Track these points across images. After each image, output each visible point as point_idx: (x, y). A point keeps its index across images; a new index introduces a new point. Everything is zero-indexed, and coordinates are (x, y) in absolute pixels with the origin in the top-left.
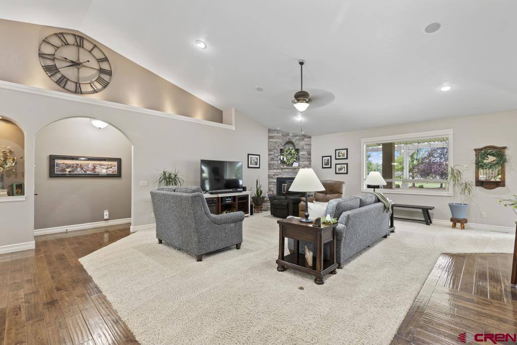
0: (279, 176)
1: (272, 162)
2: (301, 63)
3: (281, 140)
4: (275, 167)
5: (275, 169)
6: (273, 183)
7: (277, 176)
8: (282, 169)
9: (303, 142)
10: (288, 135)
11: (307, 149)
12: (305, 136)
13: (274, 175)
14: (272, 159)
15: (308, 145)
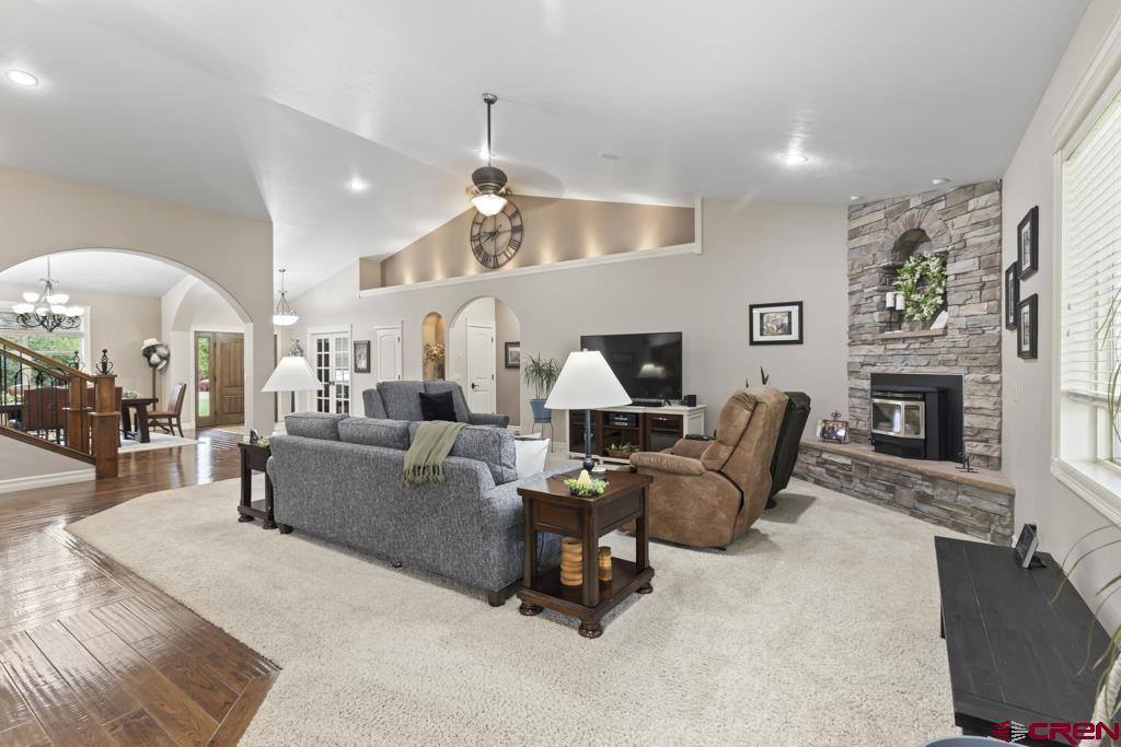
0: (876, 370)
1: (859, 319)
2: (490, 102)
3: (882, 234)
4: (864, 337)
5: (864, 342)
6: (859, 394)
7: (869, 370)
8: (885, 341)
9: (962, 220)
10: (905, 206)
11: (979, 245)
12: (971, 189)
13: (863, 365)
14: (856, 309)
15: (987, 223)
